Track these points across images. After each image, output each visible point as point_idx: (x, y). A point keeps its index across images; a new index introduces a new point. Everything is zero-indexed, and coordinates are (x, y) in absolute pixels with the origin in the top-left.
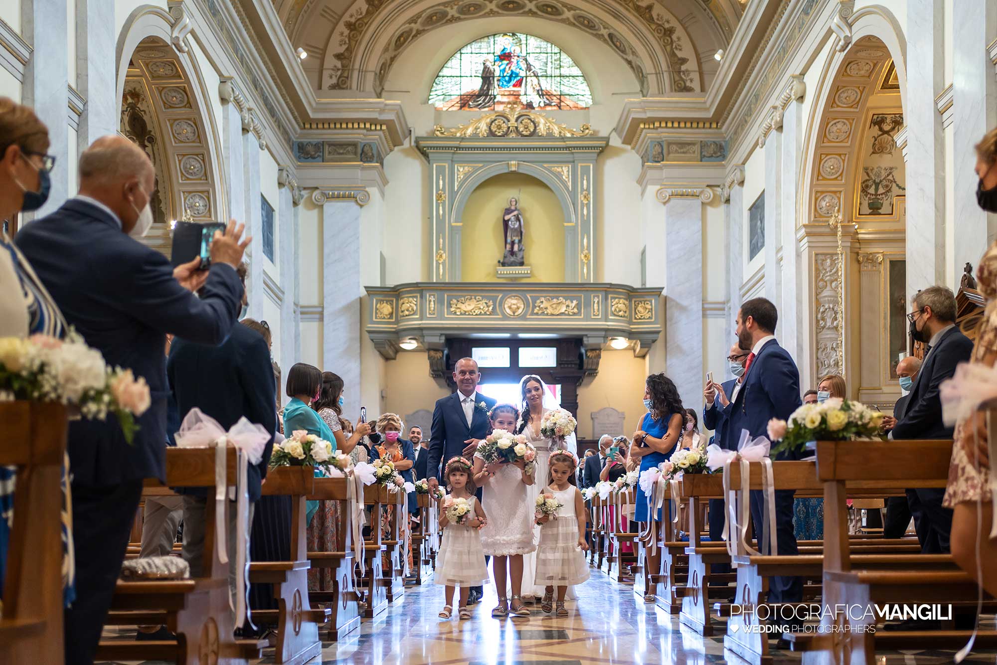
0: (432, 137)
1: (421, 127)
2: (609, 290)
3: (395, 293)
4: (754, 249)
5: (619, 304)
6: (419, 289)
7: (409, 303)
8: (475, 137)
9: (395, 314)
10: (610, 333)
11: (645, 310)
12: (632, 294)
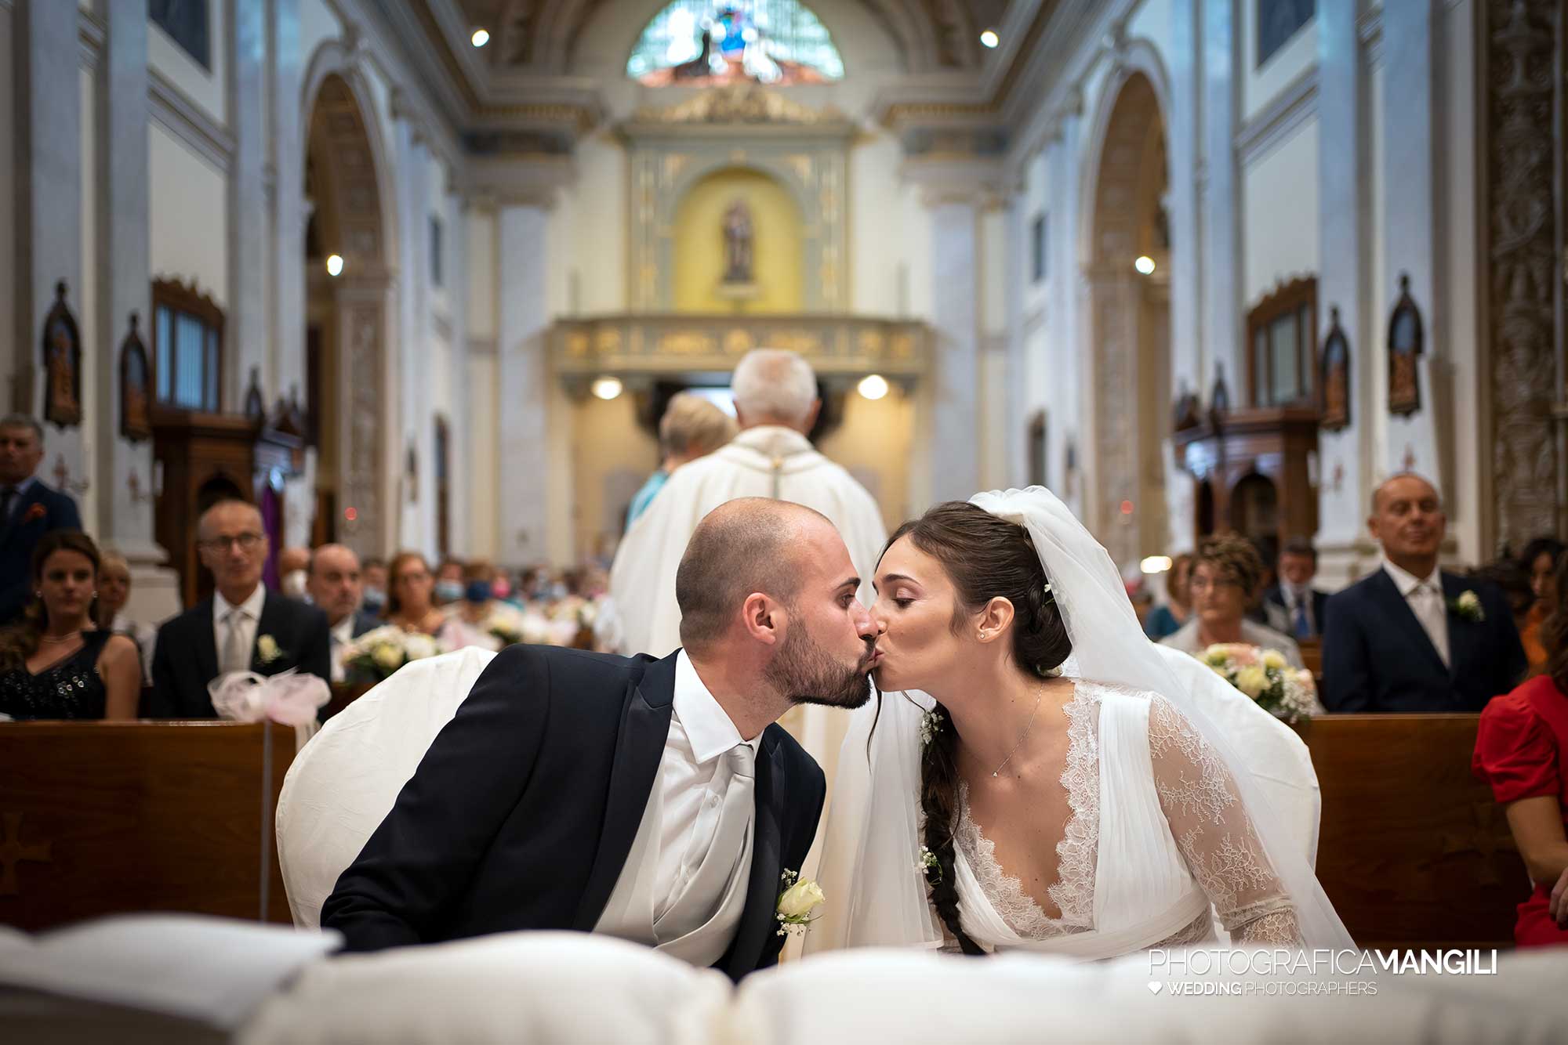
0: (635, 120)
1: (622, 107)
2: (858, 324)
3: (590, 326)
4: (1039, 273)
5: (871, 340)
6: (622, 322)
7: (609, 339)
8: (690, 121)
9: (592, 352)
10: (860, 376)
11: (905, 349)
12: (888, 327)
